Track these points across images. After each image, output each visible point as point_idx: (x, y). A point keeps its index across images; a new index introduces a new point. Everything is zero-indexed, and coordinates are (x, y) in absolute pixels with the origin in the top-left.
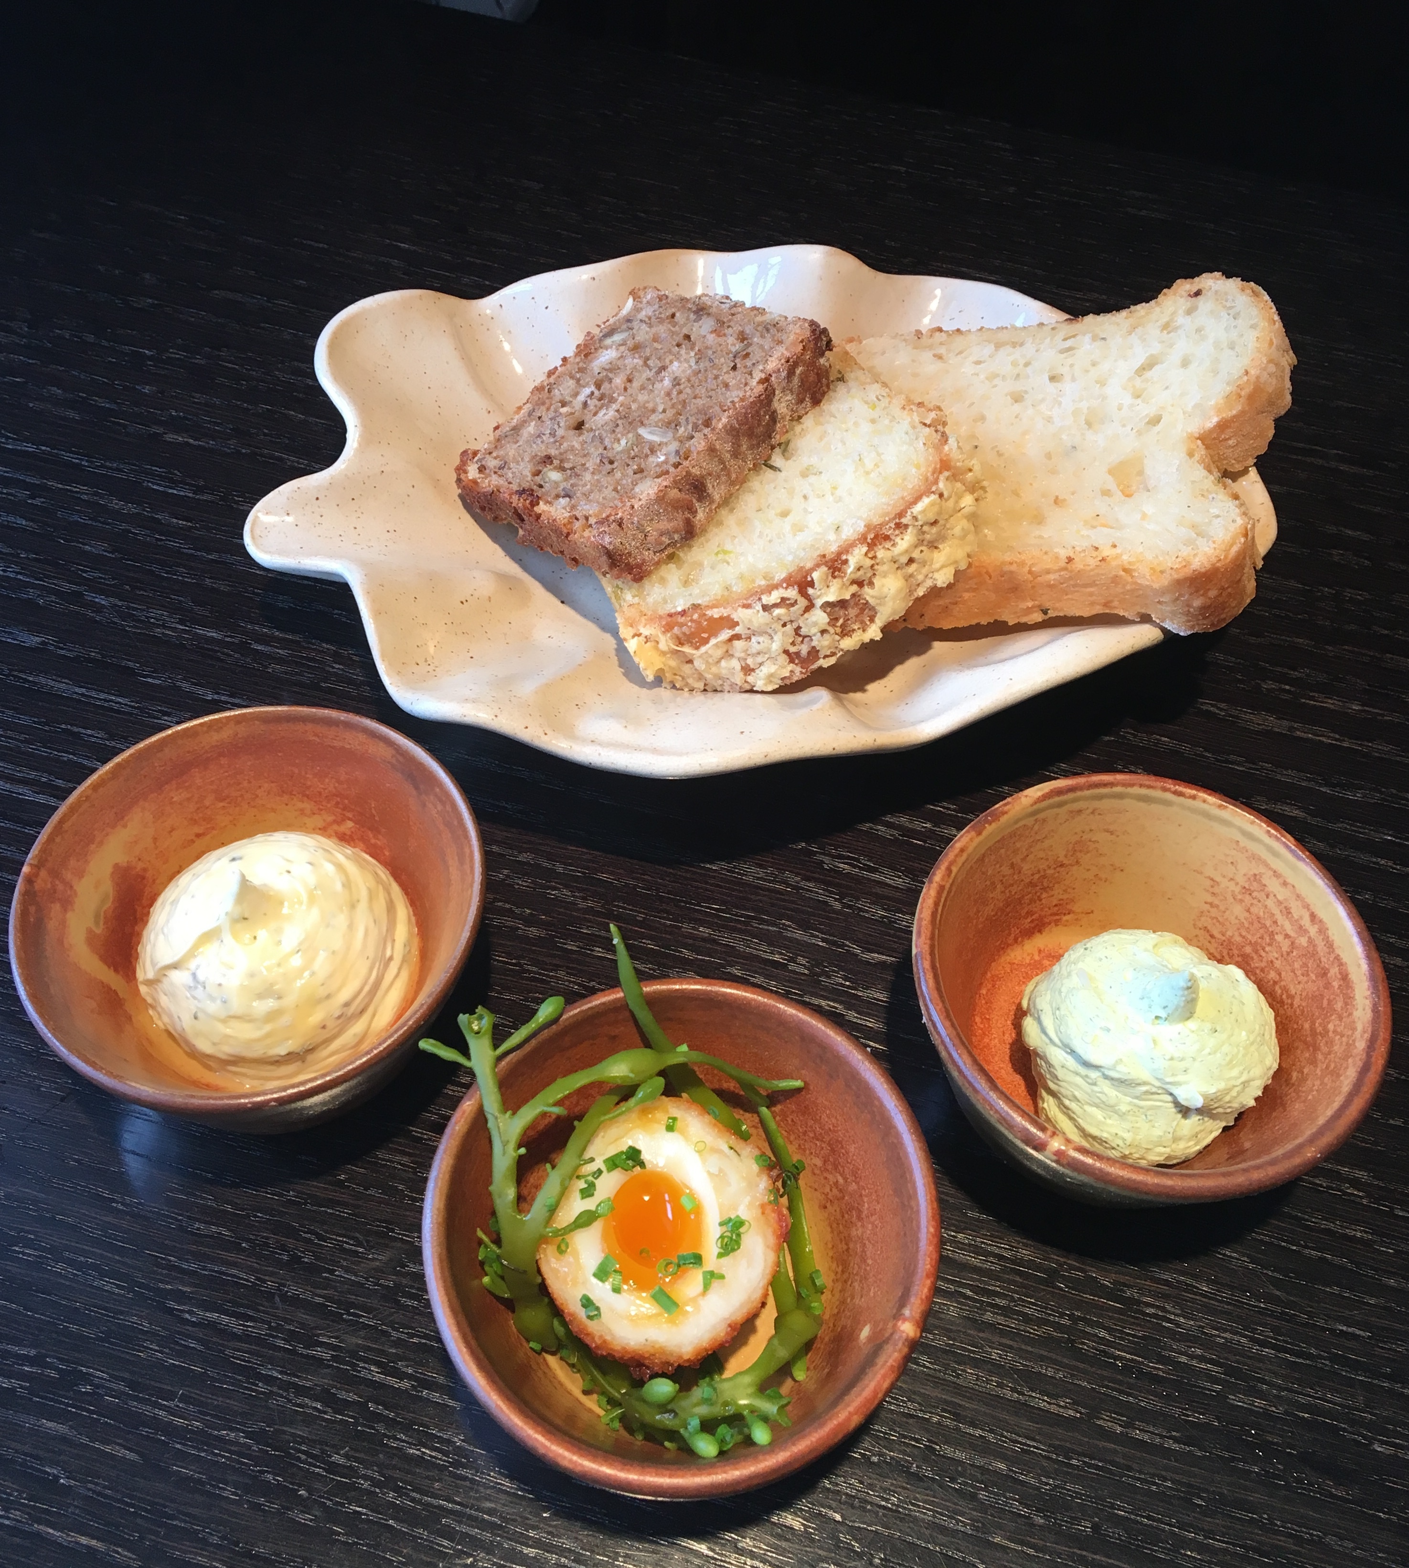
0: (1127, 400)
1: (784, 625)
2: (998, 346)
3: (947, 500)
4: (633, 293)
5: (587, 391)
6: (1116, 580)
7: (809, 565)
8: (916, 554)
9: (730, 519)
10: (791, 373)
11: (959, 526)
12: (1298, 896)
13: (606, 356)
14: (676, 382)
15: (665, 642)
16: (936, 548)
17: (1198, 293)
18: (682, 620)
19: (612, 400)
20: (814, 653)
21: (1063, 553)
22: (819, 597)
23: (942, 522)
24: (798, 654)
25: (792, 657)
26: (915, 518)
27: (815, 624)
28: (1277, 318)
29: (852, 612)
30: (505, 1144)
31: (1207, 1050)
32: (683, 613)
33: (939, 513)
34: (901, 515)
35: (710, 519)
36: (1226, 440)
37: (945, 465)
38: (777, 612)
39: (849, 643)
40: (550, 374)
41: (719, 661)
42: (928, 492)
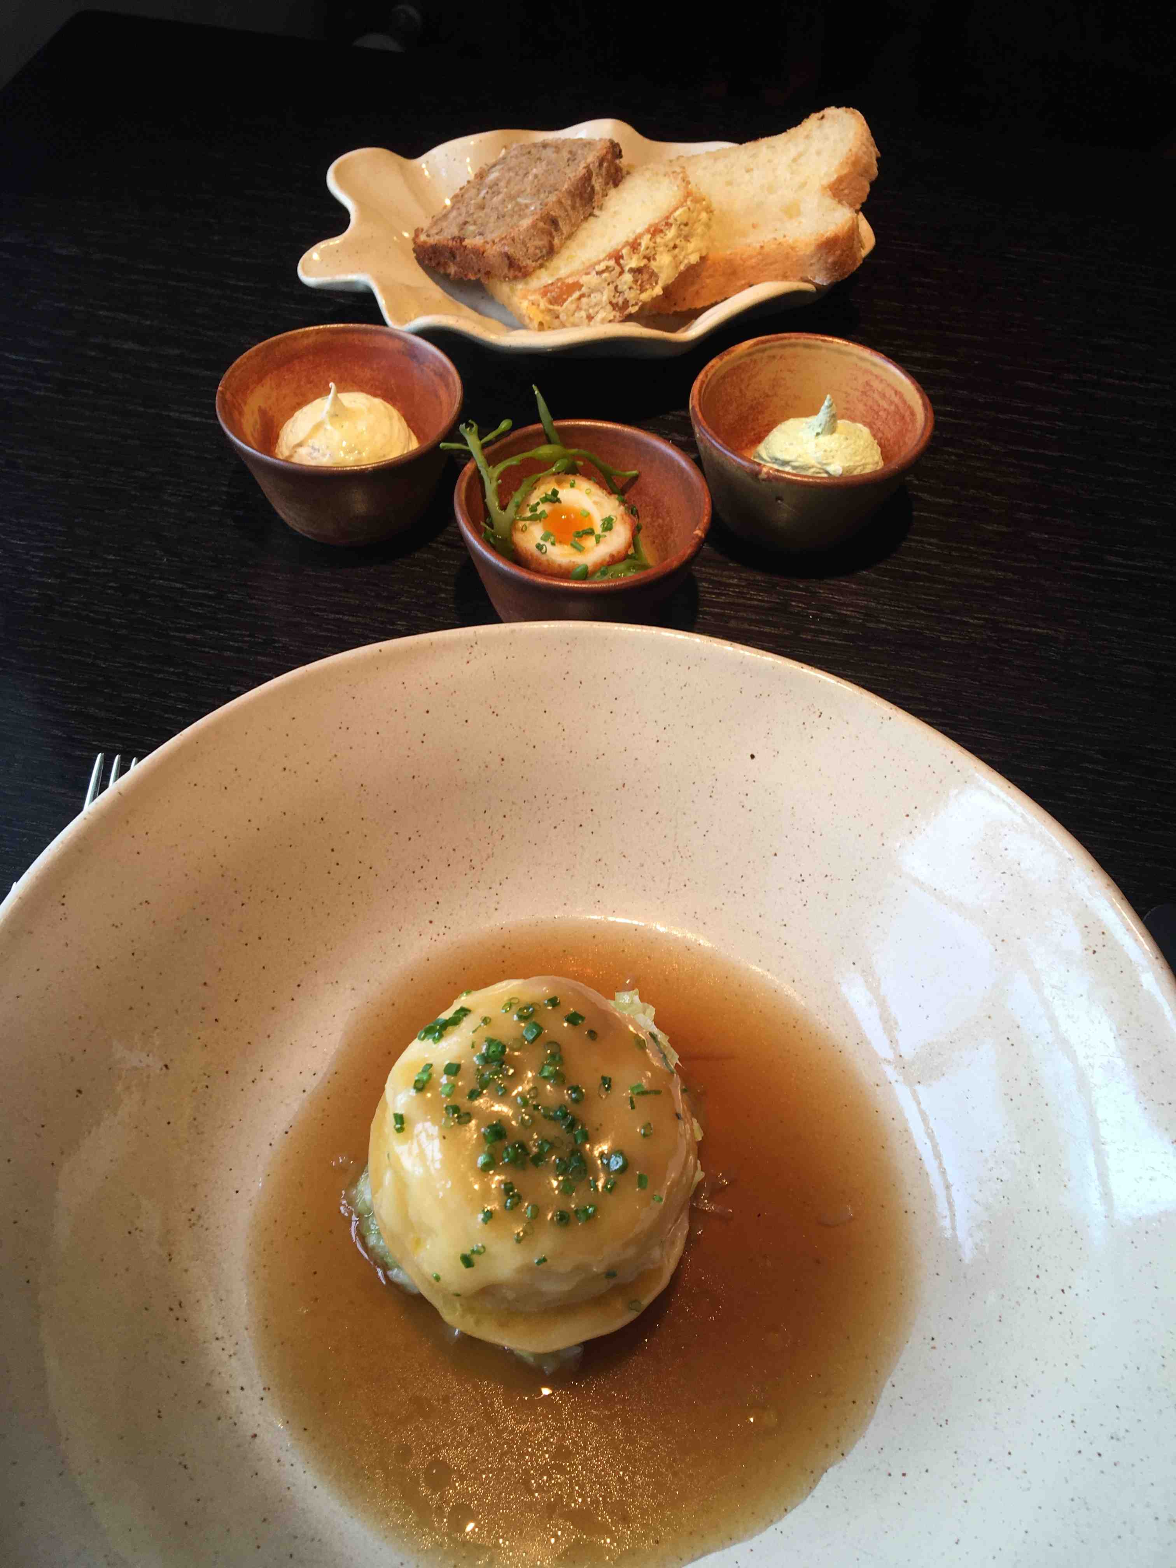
0: (788, 176)
1: (609, 284)
2: (716, 159)
3: (693, 212)
4: (505, 147)
5: (484, 191)
6: (787, 256)
7: (620, 247)
8: (678, 242)
9: (573, 245)
10: (601, 165)
11: (700, 229)
12: (889, 385)
13: (493, 176)
14: (536, 176)
15: (543, 304)
16: (689, 241)
17: (823, 117)
18: (550, 288)
19: (499, 193)
20: (626, 302)
21: (758, 246)
22: (627, 264)
23: (690, 225)
24: (617, 304)
25: (614, 306)
26: (676, 220)
27: (625, 283)
28: (865, 122)
29: (646, 277)
30: (491, 479)
31: (843, 446)
32: (552, 284)
33: (689, 218)
34: (668, 218)
35: (562, 246)
36: (843, 190)
37: (689, 194)
38: (605, 275)
39: (645, 297)
40: (461, 189)
41: (573, 314)
42: (682, 206)
